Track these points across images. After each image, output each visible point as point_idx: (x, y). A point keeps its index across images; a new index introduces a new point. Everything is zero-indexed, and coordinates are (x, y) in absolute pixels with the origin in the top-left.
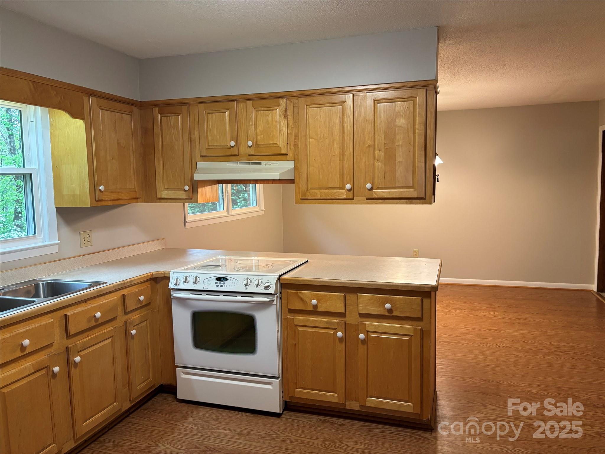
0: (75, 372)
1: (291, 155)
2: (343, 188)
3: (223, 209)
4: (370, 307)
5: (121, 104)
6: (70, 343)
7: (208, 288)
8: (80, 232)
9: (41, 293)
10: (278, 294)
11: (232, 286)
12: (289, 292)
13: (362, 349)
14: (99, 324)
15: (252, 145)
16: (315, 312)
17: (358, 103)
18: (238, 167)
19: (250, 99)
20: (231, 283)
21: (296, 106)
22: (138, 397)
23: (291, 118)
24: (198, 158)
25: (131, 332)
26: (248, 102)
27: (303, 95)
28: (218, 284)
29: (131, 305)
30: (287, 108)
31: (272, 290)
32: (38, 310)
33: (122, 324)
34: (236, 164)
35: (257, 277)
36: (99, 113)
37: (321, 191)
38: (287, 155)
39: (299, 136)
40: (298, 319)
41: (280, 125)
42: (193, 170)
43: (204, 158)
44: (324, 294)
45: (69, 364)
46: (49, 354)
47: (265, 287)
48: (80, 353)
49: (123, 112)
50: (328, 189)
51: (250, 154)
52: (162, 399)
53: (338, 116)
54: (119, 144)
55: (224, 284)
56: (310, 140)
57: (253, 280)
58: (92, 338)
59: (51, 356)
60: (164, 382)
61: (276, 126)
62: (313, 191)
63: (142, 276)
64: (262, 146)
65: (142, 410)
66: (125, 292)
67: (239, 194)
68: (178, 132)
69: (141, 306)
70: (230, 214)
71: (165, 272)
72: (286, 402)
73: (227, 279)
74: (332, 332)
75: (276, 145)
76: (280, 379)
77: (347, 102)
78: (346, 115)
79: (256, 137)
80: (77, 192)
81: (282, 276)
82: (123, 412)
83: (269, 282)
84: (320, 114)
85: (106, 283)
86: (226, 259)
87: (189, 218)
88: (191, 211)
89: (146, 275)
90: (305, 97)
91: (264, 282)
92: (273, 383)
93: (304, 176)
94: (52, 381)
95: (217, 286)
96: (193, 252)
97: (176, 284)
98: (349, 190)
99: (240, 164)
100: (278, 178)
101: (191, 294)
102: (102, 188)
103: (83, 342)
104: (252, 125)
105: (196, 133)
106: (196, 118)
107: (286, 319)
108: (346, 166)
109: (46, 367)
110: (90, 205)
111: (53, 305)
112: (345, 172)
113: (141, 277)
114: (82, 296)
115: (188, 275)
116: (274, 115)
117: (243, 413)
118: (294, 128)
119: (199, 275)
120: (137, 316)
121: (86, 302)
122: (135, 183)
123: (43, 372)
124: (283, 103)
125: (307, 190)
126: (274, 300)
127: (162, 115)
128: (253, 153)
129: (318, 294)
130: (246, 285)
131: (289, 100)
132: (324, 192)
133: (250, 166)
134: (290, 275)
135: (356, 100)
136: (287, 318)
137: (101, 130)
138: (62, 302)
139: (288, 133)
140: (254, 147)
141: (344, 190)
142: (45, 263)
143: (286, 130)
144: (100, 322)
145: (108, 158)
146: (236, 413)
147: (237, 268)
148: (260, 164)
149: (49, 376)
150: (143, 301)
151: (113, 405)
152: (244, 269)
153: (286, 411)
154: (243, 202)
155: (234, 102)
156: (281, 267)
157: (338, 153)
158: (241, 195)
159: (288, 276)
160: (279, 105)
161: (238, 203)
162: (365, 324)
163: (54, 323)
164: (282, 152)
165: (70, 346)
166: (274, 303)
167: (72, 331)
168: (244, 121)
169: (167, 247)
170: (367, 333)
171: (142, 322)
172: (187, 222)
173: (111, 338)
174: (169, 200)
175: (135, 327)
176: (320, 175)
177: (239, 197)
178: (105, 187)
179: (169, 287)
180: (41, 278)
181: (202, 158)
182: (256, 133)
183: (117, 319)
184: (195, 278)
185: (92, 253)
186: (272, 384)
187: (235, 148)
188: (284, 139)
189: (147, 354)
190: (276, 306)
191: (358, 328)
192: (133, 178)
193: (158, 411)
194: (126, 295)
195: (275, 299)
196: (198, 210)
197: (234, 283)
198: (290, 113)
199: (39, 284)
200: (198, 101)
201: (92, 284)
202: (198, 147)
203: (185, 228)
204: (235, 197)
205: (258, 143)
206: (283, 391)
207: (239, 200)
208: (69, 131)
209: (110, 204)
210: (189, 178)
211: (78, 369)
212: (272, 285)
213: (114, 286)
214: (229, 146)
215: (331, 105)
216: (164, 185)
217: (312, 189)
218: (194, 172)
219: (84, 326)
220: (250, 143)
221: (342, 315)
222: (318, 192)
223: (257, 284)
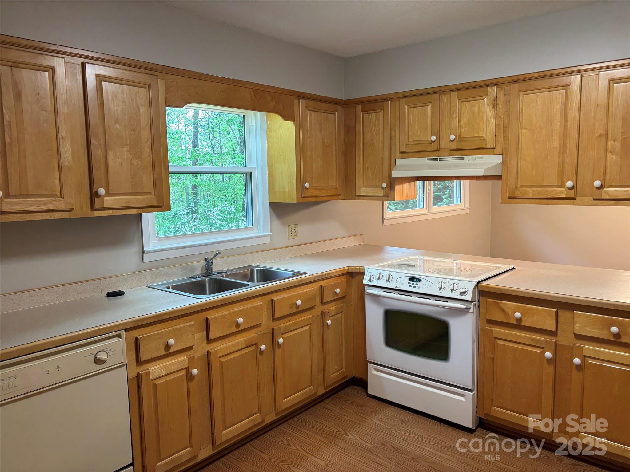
0: (278, 352)
1: (498, 149)
2: (562, 186)
3: (423, 207)
4: (589, 328)
5: (327, 104)
6: (275, 325)
7: (400, 288)
8: (288, 226)
9: (255, 278)
10: (475, 301)
11: (425, 288)
12: (488, 301)
13: (576, 375)
14: (299, 311)
15: (454, 139)
16: (518, 325)
17: (588, 85)
18: (438, 162)
19: (454, 90)
20: (424, 285)
21: (507, 94)
22: (332, 385)
23: (501, 107)
24: (398, 154)
25: (327, 322)
26: (452, 93)
27: (516, 80)
28: (411, 284)
29: (328, 297)
30: (496, 97)
31: (469, 297)
32: (251, 293)
33: (319, 313)
34: (436, 160)
35: (453, 282)
36: (307, 114)
37: (533, 189)
38: (494, 148)
39: (509, 127)
40: (498, 331)
41: (487, 115)
42: (392, 167)
43: (403, 154)
44: (529, 307)
45: (273, 344)
46: (258, 333)
47: (461, 293)
48: (283, 335)
49: (328, 112)
50: (543, 186)
51: (452, 148)
52: (353, 390)
53: (560, 101)
54: (323, 143)
55: (417, 285)
56: (523, 131)
57: (448, 284)
58: (294, 324)
59: (259, 334)
60: (356, 375)
61: (483, 118)
62: (524, 189)
63: (339, 270)
64: (465, 139)
65: (335, 397)
66: (323, 283)
67: (445, 190)
68: (379, 129)
69: (336, 298)
70: (431, 212)
71: (360, 267)
72: (480, 419)
73: (420, 281)
74: (538, 350)
75: (482, 138)
76: (474, 392)
77: (573, 84)
78: (570, 100)
79: (459, 130)
80: (287, 189)
81: (481, 283)
82: (317, 397)
83: (465, 287)
84: (537, 101)
85: (307, 273)
86: (424, 260)
87: (388, 215)
88: (395, 207)
89: (342, 269)
90: (519, 83)
91: (459, 288)
92: (467, 395)
93: (514, 171)
94: (259, 357)
95: (410, 286)
96: (389, 250)
97: (370, 280)
98: (570, 189)
99: (441, 159)
100: (482, 175)
101: (384, 292)
102: (307, 185)
103: (285, 326)
104: (456, 117)
105: (396, 129)
106: (398, 113)
107: (484, 330)
108: (568, 160)
109: (255, 344)
110: (297, 201)
111: (263, 290)
112: (567, 167)
113: (337, 270)
114: (286, 283)
115: (382, 272)
116: (481, 105)
117: (433, 421)
118: (504, 118)
119: (392, 274)
120: (333, 308)
121: (289, 290)
122: (336, 179)
123: (253, 348)
124: (492, 91)
125: (517, 188)
126: (471, 308)
127: (364, 112)
128: (455, 148)
129: (523, 306)
130: (440, 289)
131: (500, 88)
132: (538, 191)
133: (451, 162)
134: (491, 282)
135: (585, 82)
136: (485, 328)
137: (308, 130)
138: (270, 288)
139: (497, 124)
140: (457, 141)
141: (564, 188)
142: (259, 252)
143: (494, 121)
144: (300, 309)
145: (314, 157)
146: (425, 420)
147: (432, 270)
148: (463, 159)
149: (257, 353)
150: (338, 293)
151: (309, 388)
152: (440, 271)
153: (480, 429)
154: (449, 198)
155: (437, 95)
156: (481, 272)
157: (558, 144)
158: (448, 190)
159: (489, 283)
160: (488, 94)
161: (443, 199)
162: (582, 347)
163: (263, 306)
164: (489, 146)
165: (275, 328)
166: (470, 311)
167: (277, 315)
168: (447, 114)
169: (365, 243)
170: (584, 358)
171: (337, 314)
172: (385, 219)
173: (309, 326)
174: (367, 197)
175: (330, 318)
176: (533, 170)
177: (445, 193)
178: (309, 184)
179: (363, 283)
180: (256, 264)
181: (401, 154)
182: (459, 125)
183: (315, 308)
184: (388, 276)
185: (297, 245)
186: (465, 397)
187: (436, 142)
188: (492, 131)
189: (341, 345)
190: (472, 314)
191: (572, 352)
192: (335, 175)
193: (350, 402)
194: (323, 287)
195: (472, 306)
196: (401, 206)
197: (427, 285)
198: (500, 102)
199: (254, 270)
200: (400, 96)
201: (295, 274)
202: (397, 143)
203: (383, 225)
204: (441, 193)
205: (461, 137)
206: (477, 406)
207: (445, 196)
208: (281, 132)
209: (313, 201)
210: (388, 175)
211: (280, 350)
212: (469, 291)
213: (313, 277)
214: (430, 141)
215: (552, 89)
216: (363, 182)
217: (522, 186)
218: (392, 169)
219: (287, 311)
220: (452, 137)
221: (554, 334)
222: (530, 190)
223: (452, 288)
